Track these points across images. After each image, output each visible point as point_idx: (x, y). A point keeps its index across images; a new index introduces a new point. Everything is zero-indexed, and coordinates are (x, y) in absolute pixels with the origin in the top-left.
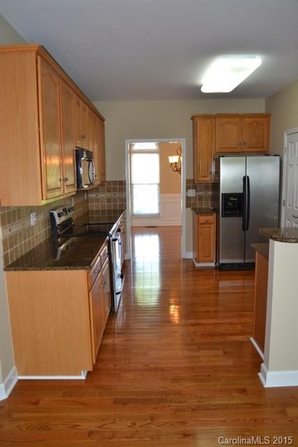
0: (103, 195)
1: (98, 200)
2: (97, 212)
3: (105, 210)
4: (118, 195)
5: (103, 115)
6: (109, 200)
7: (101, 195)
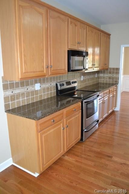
0: (107, 75)
1: (104, 78)
2: (103, 84)
3: (107, 83)
4: (115, 75)
5: (109, 33)
6: (110, 78)
7: (106, 75)
